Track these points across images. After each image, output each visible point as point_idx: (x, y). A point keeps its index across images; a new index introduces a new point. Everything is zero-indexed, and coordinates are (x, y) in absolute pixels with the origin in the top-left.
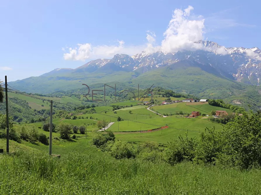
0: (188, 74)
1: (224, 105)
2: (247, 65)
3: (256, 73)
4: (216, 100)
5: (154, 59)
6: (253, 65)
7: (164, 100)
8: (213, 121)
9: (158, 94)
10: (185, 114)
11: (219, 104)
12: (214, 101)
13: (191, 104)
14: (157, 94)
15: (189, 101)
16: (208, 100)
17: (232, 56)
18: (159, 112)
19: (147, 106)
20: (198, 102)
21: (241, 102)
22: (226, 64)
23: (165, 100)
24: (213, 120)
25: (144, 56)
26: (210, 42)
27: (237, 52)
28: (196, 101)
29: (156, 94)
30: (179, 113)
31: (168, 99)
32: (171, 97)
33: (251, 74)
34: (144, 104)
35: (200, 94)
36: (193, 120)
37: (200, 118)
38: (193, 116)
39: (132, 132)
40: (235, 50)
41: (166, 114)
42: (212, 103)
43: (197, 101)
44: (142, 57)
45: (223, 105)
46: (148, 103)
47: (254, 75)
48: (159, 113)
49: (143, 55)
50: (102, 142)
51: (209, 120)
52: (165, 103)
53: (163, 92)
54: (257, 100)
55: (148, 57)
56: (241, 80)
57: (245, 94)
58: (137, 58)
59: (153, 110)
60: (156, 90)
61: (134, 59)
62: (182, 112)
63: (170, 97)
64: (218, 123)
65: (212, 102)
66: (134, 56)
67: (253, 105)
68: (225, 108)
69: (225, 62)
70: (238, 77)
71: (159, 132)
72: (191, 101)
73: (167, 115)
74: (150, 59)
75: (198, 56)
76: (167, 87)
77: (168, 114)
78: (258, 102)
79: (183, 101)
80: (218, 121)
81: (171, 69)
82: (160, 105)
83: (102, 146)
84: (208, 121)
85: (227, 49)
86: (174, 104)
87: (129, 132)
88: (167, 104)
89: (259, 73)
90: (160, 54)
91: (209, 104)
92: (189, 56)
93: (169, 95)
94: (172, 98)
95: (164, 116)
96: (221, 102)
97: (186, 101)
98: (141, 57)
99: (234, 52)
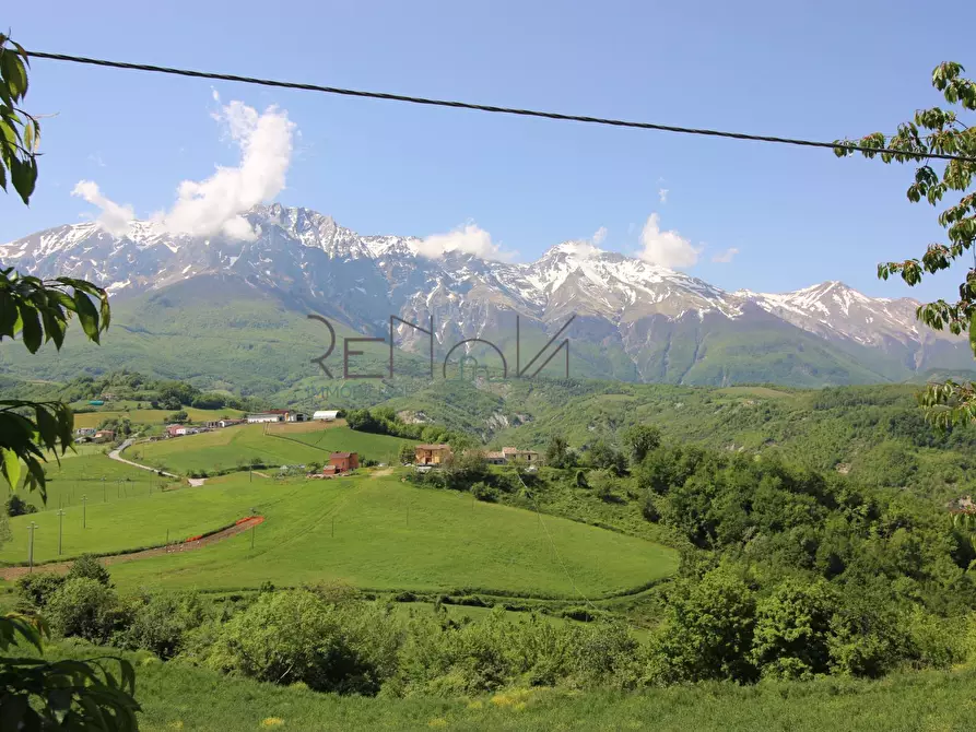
0: (232, 325)
1: (402, 427)
2: (430, 296)
3: (460, 324)
4: (373, 412)
5: (95, 263)
6: (451, 296)
7: (162, 420)
8: (416, 482)
9: (132, 398)
10: (270, 467)
11: (385, 424)
12: (367, 415)
13: (282, 429)
14: (127, 399)
15: (275, 419)
16: (343, 411)
17: (382, 264)
18: (165, 466)
19: (106, 446)
20: (309, 419)
21: (422, 418)
22: (363, 290)
23: (166, 419)
24: (418, 479)
25: (49, 252)
26: (309, 215)
27: (398, 251)
28: (300, 419)
29: (121, 398)
30: (247, 465)
31: (176, 417)
32: (185, 409)
33: (444, 326)
34: (89, 440)
35: (281, 394)
36: (345, 486)
37: (368, 476)
38: (337, 471)
39: (125, 553)
40: (393, 245)
41: (197, 472)
42: (362, 421)
43: (305, 417)
44: (40, 256)
45: (399, 428)
46: (104, 435)
47: (453, 328)
48: (166, 469)
49: (46, 247)
50: (118, 616)
51: (403, 480)
52: (182, 431)
53: (152, 388)
54: (471, 410)
55: (71, 252)
56: (415, 346)
57: (431, 391)
58: (15, 256)
59: (136, 458)
60: (122, 384)
61: (6, 259)
62: (258, 460)
63: (183, 406)
64: (437, 487)
65: (358, 418)
66: (7, 247)
67: (460, 426)
68: (404, 436)
69: (361, 285)
70: (405, 334)
71: (238, 544)
72: (281, 419)
73: (204, 476)
74: (75, 262)
75: (268, 260)
76: (154, 373)
77: (207, 473)
78: (474, 414)
79: (250, 420)
80: (435, 482)
81: (166, 303)
82: (159, 439)
83: (119, 633)
84: (398, 485)
85: (367, 240)
86: (217, 432)
87: (114, 555)
88: (188, 433)
89: (469, 322)
90: (119, 245)
91: (351, 425)
92: (233, 260)
93: (179, 399)
94: (193, 413)
95: (196, 483)
96: (392, 418)
97: (261, 420)
98: (36, 253)
99: (390, 253)
